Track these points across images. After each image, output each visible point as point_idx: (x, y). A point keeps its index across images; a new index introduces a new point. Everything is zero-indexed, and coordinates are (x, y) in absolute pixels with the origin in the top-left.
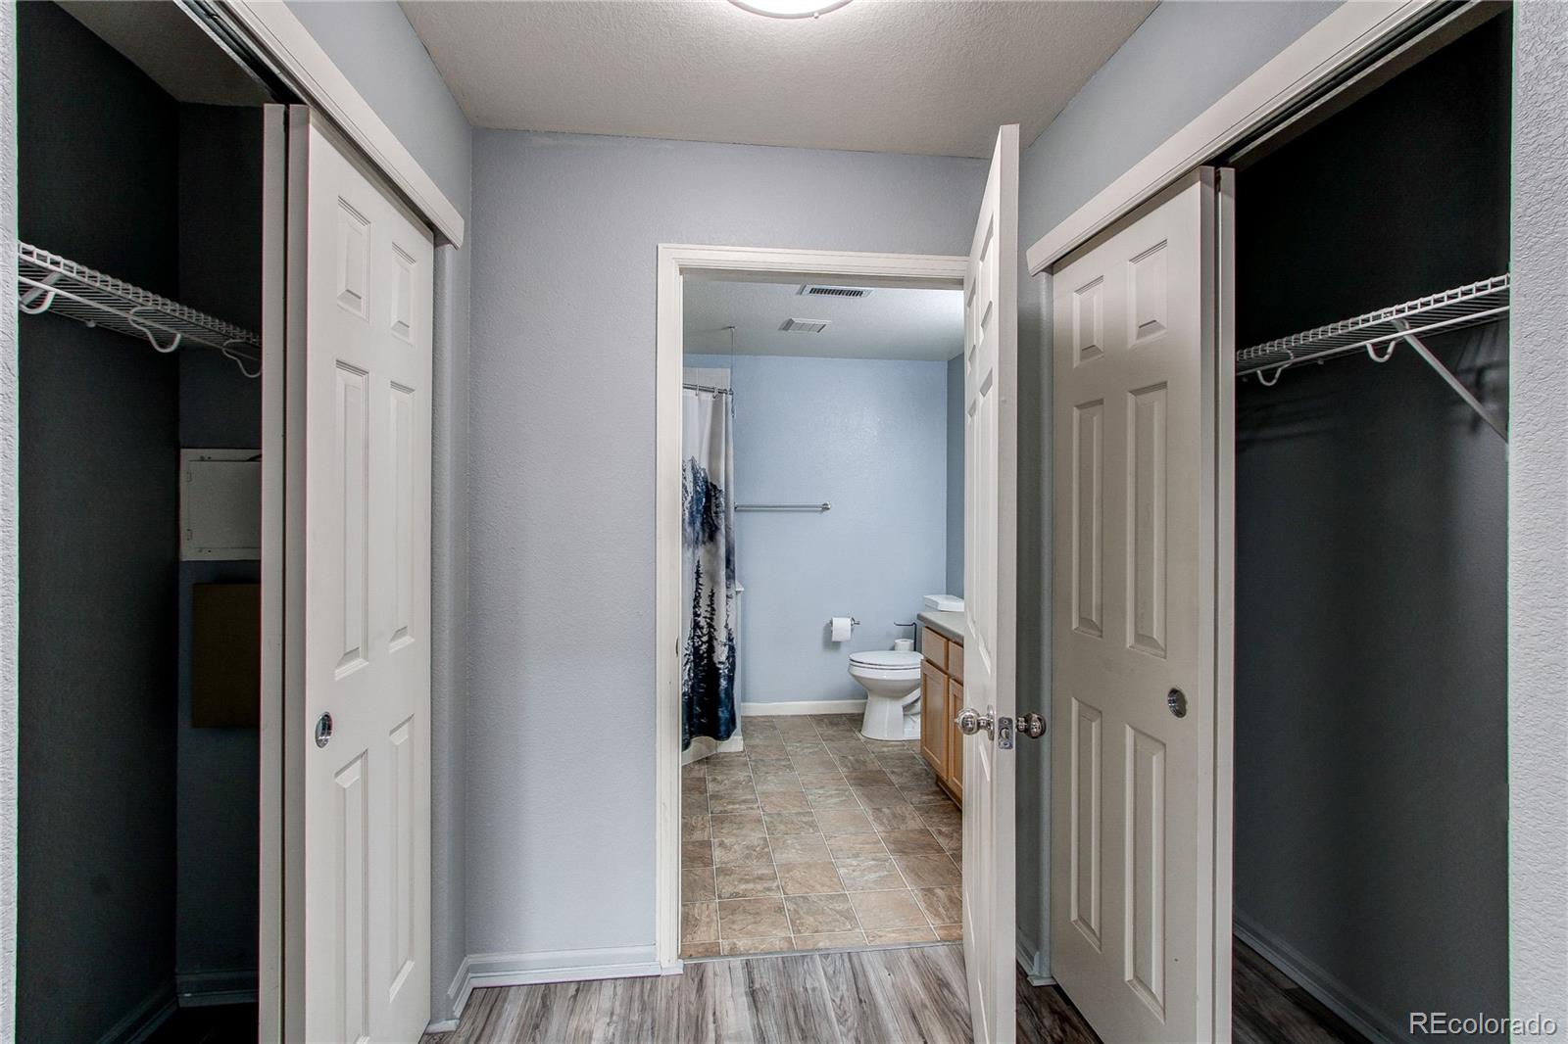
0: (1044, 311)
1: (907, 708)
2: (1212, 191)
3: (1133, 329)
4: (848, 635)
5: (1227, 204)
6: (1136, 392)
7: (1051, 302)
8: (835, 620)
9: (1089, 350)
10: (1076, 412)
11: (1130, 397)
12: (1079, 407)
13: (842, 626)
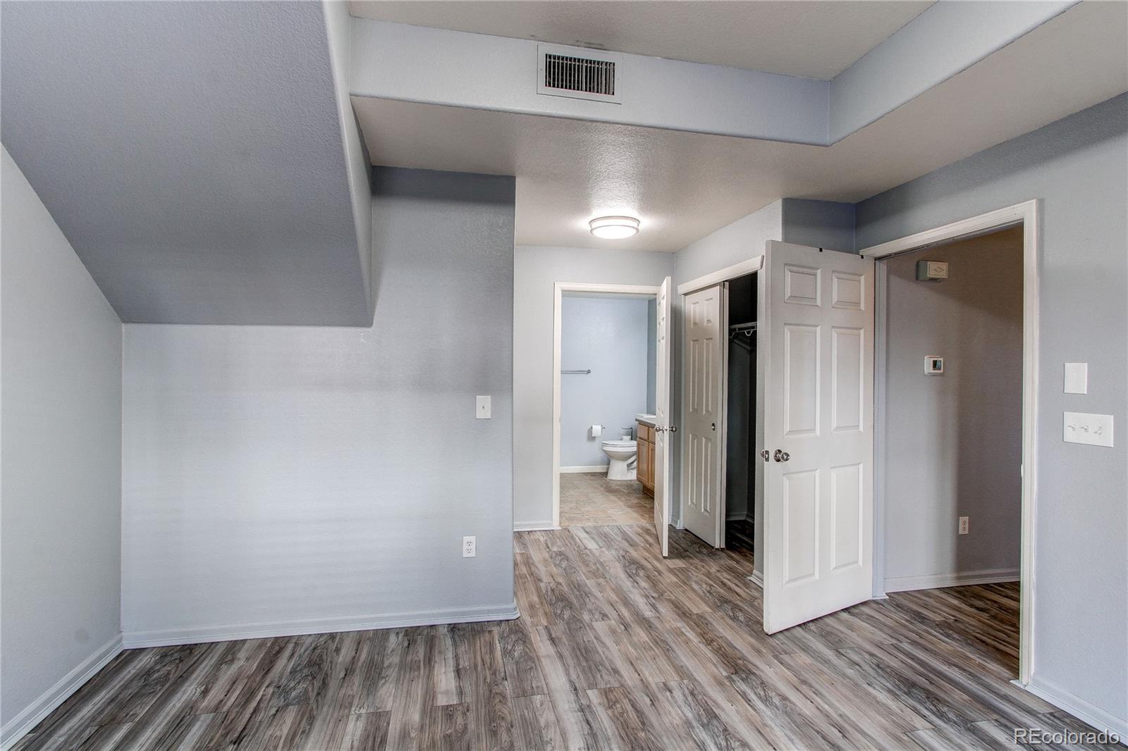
0: (683, 308)
1: (629, 465)
2: (722, 288)
3: (705, 320)
4: (599, 434)
5: (727, 292)
6: (707, 339)
7: (685, 306)
8: (594, 427)
9: (695, 324)
10: (692, 342)
11: (705, 341)
12: (693, 341)
13: (597, 429)
